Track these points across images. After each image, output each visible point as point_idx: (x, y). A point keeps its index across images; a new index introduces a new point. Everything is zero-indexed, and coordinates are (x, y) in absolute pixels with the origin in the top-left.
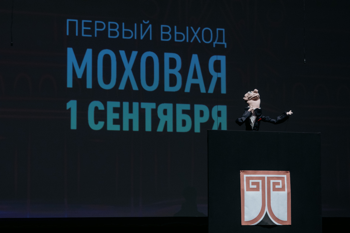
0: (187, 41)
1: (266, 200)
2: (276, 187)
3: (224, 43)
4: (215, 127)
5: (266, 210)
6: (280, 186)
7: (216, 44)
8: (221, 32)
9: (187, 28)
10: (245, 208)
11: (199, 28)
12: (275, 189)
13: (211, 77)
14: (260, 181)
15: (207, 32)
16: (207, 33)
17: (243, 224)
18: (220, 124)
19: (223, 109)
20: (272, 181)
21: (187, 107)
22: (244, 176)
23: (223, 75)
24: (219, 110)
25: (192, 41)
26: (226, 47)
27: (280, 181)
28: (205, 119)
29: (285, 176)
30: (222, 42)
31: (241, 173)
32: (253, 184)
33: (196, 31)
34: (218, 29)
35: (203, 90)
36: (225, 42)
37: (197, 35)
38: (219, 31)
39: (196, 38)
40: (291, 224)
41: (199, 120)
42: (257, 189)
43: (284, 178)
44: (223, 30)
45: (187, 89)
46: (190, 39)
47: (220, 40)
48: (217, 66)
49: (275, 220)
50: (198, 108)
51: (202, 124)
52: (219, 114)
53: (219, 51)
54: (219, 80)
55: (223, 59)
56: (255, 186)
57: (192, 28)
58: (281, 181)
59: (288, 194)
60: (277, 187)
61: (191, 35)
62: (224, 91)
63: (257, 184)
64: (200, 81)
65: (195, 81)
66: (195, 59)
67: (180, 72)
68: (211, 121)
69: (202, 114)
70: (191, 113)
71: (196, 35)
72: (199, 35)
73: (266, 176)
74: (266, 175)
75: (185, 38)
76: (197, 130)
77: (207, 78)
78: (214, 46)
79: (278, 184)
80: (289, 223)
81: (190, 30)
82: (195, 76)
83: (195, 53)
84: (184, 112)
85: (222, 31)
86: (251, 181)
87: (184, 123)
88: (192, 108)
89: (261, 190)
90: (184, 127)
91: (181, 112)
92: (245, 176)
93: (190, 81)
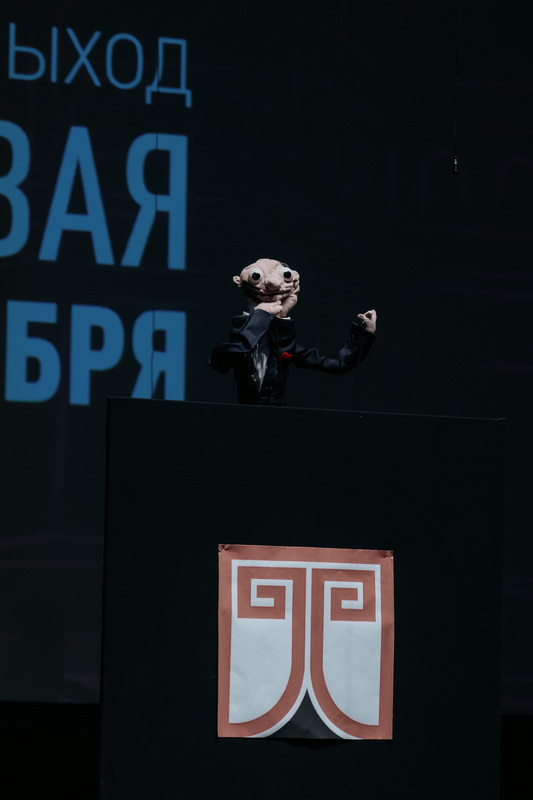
0: (54, 78)
1: (307, 652)
2: (343, 607)
3: (183, 90)
4: (143, 390)
5: (307, 684)
6: (358, 604)
7: (155, 95)
8: (172, 52)
9: (55, 31)
10: (233, 675)
11: (97, 35)
12: (339, 614)
13: (134, 208)
14: (288, 584)
15: (124, 49)
16: (124, 51)
17: (223, 732)
18: (162, 376)
19: (174, 323)
20: (329, 585)
21: (47, 313)
22: (233, 564)
23: (175, 202)
24: (159, 326)
25: (69, 80)
26: (189, 103)
27: (359, 586)
28: (109, 357)
29: (376, 568)
30: (177, 85)
31: (223, 555)
32: (263, 591)
33: (84, 45)
34: (162, 41)
35: (103, 254)
36: (188, 86)
37: (90, 57)
38: (167, 47)
39: (83, 67)
40: (391, 737)
41: (86, 362)
42: (277, 612)
43: (371, 574)
44: (183, 43)
45: (49, 251)
46: (63, 73)
47: (171, 79)
48: (157, 172)
49: (335, 722)
50: (84, 317)
51: (96, 377)
52: (159, 341)
53: (166, 116)
54: (162, 220)
55: (176, 146)
56: (269, 602)
57: (70, 32)
58: (361, 584)
59: (385, 630)
60: (346, 604)
61: (68, 56)
62: (177, 259)
63: (278, 593)
64: (95, 221)
65: (77, 223)
66: (79, 144)
67: (23, 187)
68: (129, 366)
69: (97, 338)
70: (57, 334)
71: (83, 58)
72: (97, 57)
73: (309, 566)
74: (309, 562)
75: (46, 67)
76: (80, 395)
77: (121, 215)
78: (148, 100)
79: (351, 594)
80: (386, 734)
81: (64, 41)
82: (77, 205)
83: (79, 123)
84: (35, 330)
85: (178, 47)
86: (255, 583)
87: (33, 370)
88: (64, 317)
89: (289, 614)
90: (31, 386)
91: (24, 329)
92: (236, 564)
93: (60, 220)
